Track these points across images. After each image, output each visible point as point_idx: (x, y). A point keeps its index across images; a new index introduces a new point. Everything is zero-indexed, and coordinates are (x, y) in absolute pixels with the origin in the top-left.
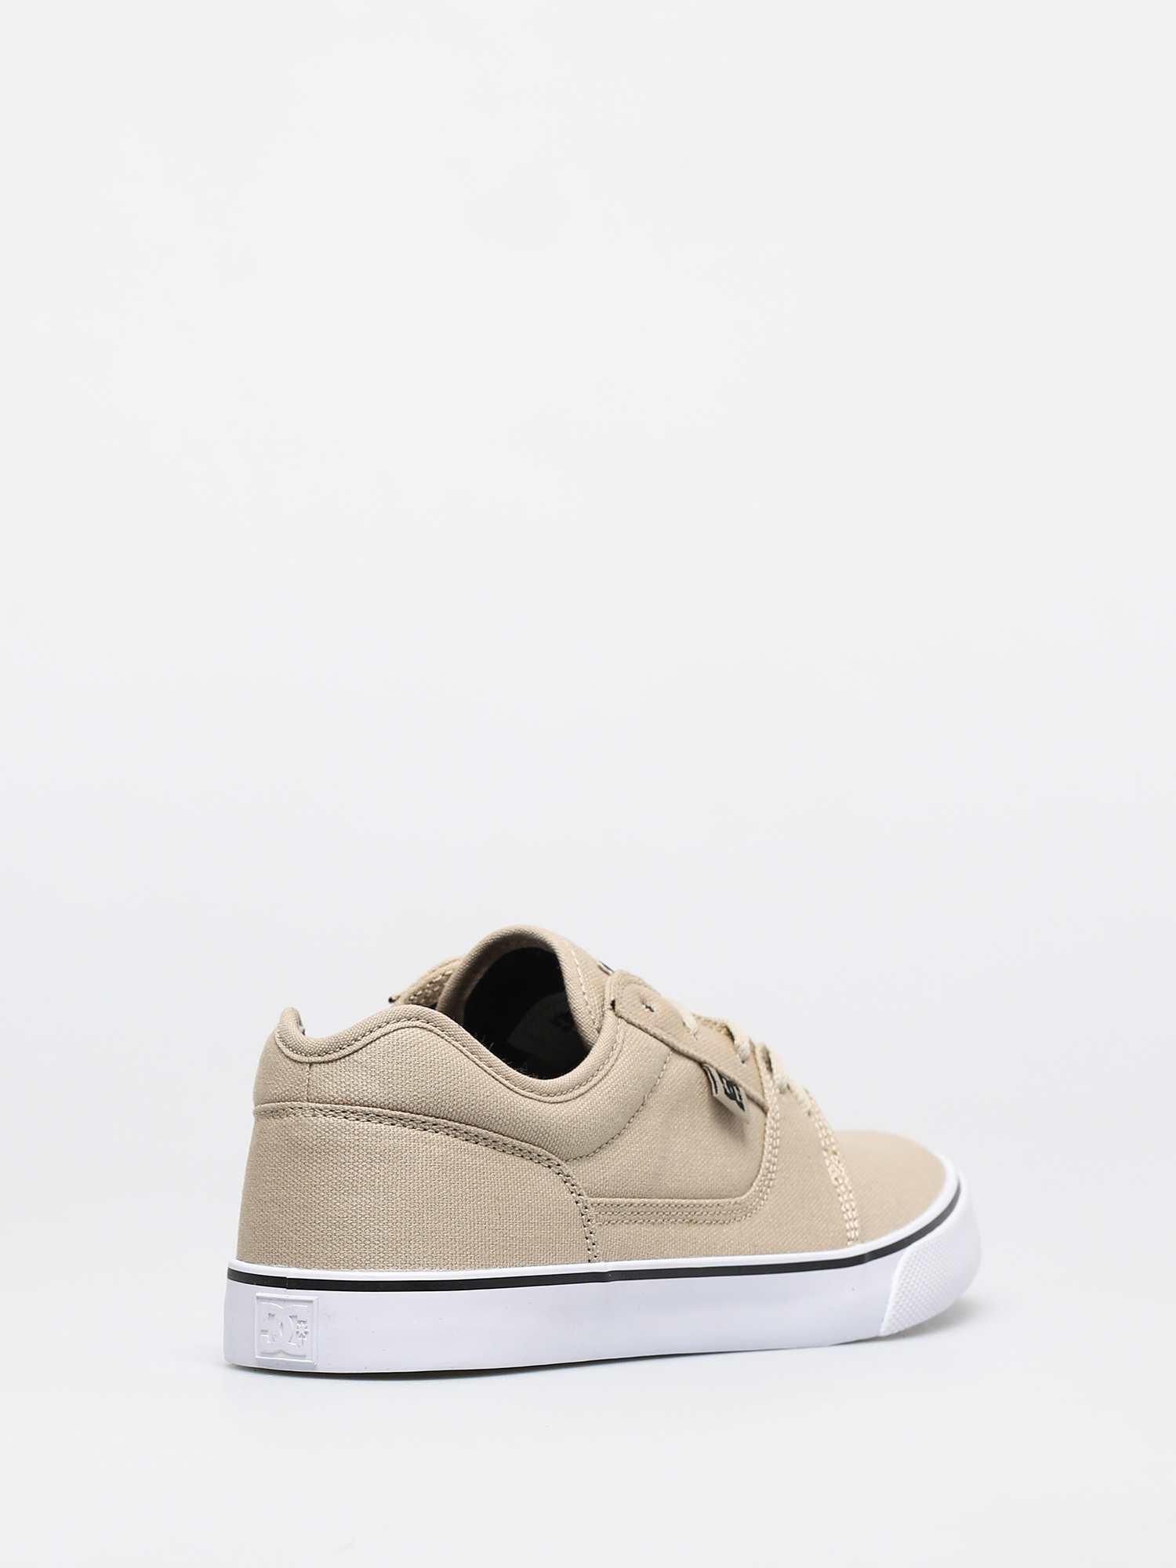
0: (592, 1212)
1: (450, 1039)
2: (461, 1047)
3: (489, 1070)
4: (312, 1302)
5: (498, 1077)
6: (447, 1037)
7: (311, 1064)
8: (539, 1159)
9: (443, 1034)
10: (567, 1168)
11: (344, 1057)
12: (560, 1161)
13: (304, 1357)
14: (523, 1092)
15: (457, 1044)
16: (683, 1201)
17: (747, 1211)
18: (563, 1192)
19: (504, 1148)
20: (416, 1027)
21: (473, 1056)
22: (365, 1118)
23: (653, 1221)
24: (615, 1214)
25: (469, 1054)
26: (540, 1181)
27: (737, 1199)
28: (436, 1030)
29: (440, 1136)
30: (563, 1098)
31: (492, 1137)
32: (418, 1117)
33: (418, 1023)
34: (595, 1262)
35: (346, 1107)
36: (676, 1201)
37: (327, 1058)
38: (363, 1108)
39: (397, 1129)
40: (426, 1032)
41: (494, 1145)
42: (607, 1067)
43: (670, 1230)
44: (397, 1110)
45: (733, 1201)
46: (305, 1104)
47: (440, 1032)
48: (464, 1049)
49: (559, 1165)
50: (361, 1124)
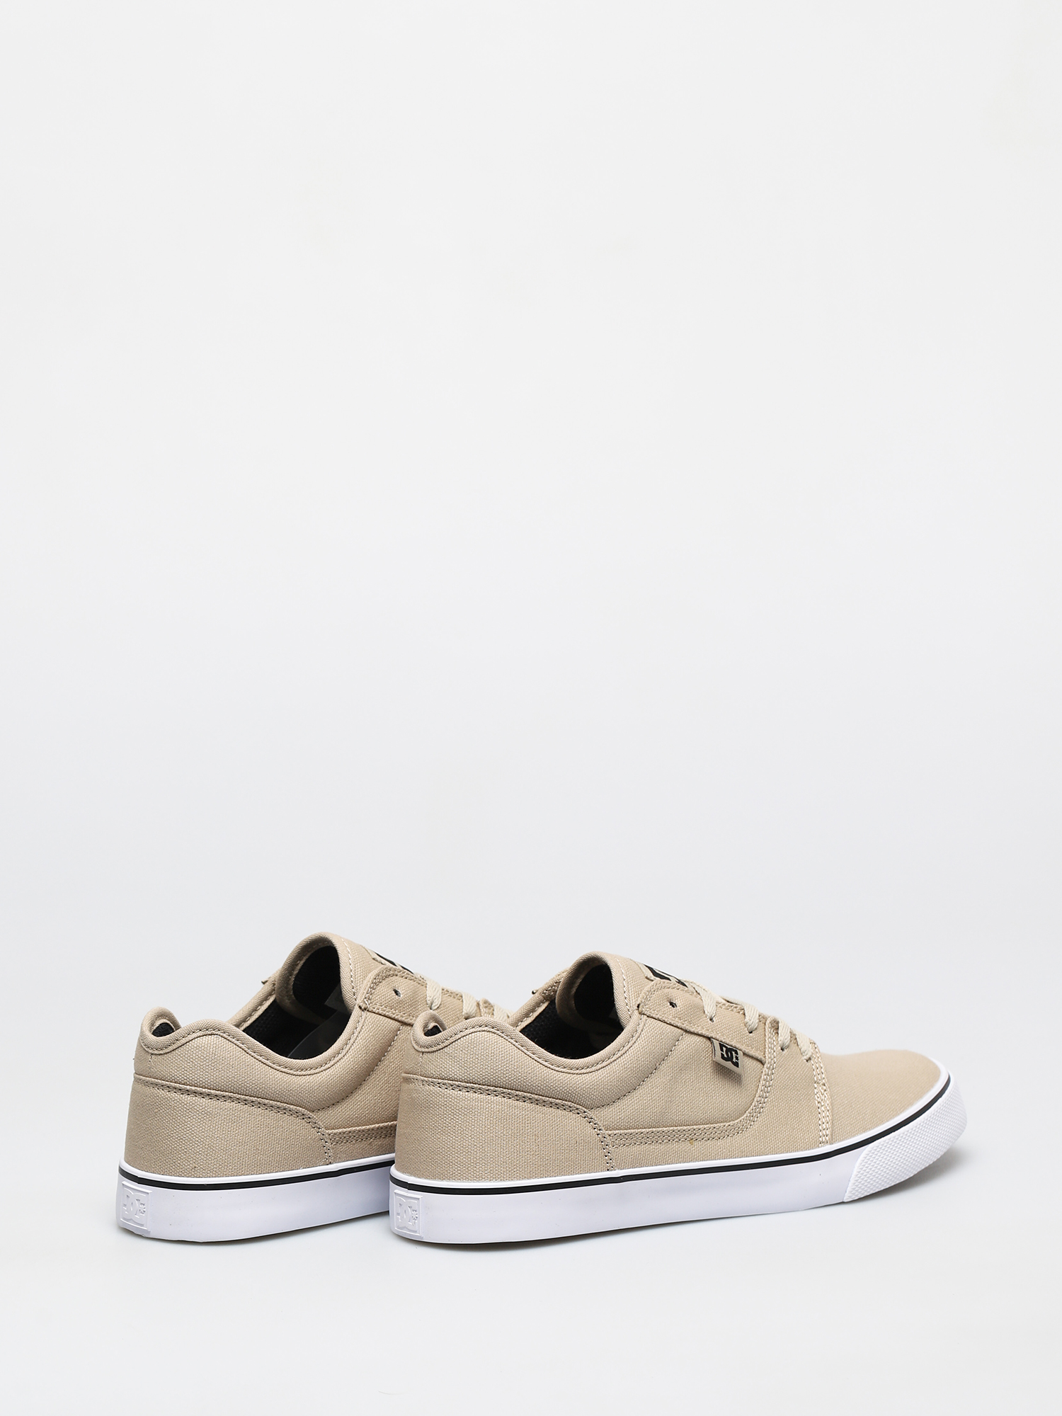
0: (608, 1140)
1: (507, 1038)
2: (515, 1043)
3: (533, 1056)
4: (419, 1199)
5: (539, 1060)
6: (505, 1037)
7: (423, 1053)
8: (570, 1109)
9: (503, 1035)
10: (590, 1113)
11: (440, 1050)
12: (585, 1110)
13: (416, 1232)
14: (557, 1069)
15: (512, 1041)
16: (685, 1128)
17: (739, 1130)
18: (588, 1129)
19: (544, 1104)
20: (484, 1031)
21: (522, 1048)
22: (451, 1088)
23: (660, 1141)
24: (628, 1140)
25: (519, 1047)
26: (570, 1122)
27: (731, 1123)
28: (498, 1032)
29: (499, 1098)
30: (588, 1070)
31: (534, 1098)
32: (484, 1087)
33: (486, 1029)
34: (612, 1170)
35: (440, 1081)
36: (679, 1128)
37: (430, 1050)
38: (449, 1082)
39: (471, 1094)
40: (491, 1034)
41: (537, 1102)
42: (626, 1048)
43: (675, 1146)
44: (470, 1083)
45: (727, 1124)
46: (419, 1077)
47: (500, 1034)
48: (516, 1044)
49: (585, 1112)
50: (448, 1092)
